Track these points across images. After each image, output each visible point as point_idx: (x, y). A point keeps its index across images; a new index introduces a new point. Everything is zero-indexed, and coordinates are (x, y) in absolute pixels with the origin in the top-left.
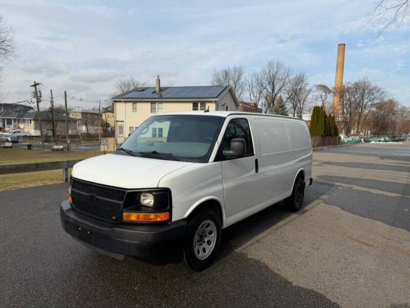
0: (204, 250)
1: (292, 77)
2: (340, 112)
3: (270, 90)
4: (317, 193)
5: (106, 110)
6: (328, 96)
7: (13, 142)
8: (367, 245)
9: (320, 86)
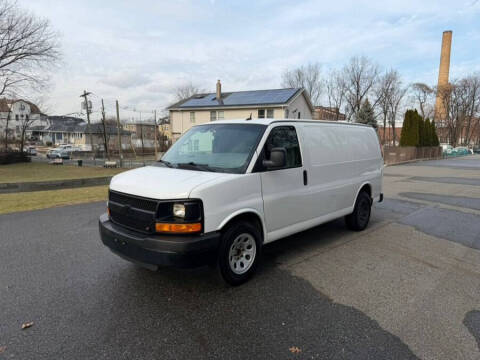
0: (242, 265)
1: (382, 75)
2: (443, 116)
3: (354, 92)
4: (393, 211)
5: (164, 121)
6: (428, 96)
7: (63, 158)
8: (431, 266)
9: (417, 84)
